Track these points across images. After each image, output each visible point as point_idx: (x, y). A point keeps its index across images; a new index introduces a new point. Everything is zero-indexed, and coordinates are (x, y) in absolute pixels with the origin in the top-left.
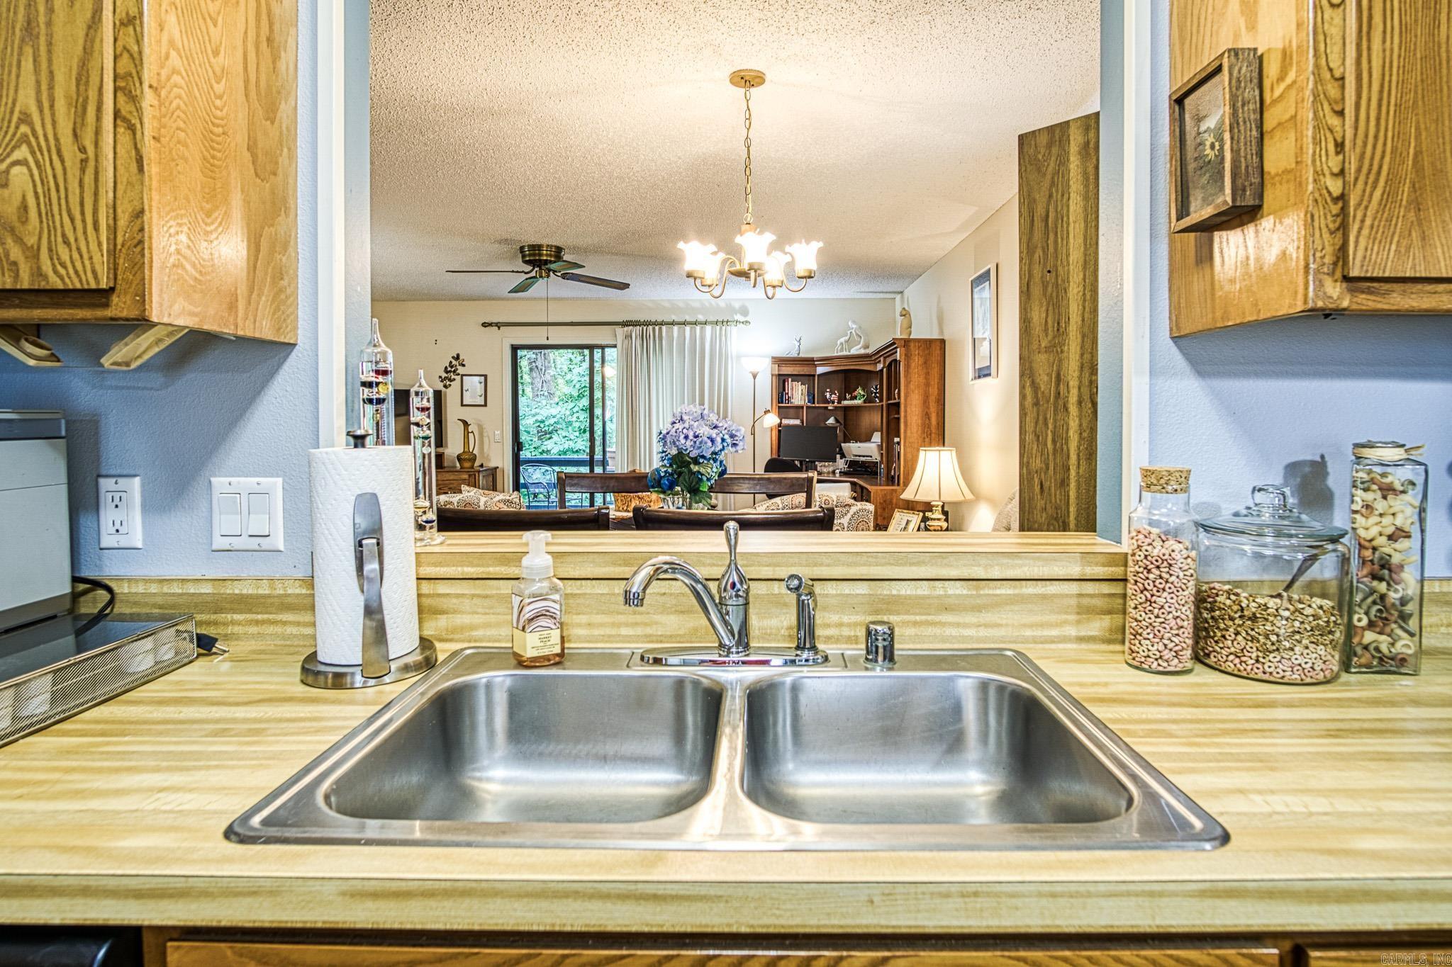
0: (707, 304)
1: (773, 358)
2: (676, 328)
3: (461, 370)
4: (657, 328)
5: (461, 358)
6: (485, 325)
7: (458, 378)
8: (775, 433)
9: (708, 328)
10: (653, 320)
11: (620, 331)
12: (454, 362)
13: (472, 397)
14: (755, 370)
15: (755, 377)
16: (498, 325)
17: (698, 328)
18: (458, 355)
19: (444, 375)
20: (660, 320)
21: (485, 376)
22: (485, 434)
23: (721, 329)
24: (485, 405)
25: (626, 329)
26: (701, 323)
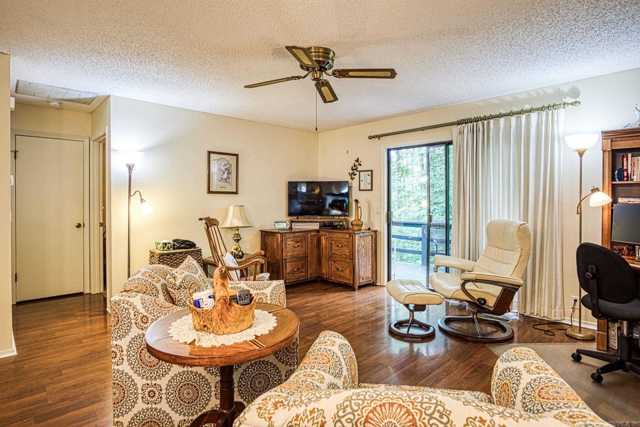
0: (534, 94)
1: (603, 133)
2: (502, 120)
3: (360, 168)
4: (485, 122)
5: (359, 160)
6: (371, 137)
7: (358, 173)
8: (607, 213)
9: (534, 116)
10: (482, 116)
11: (456, 129)
12: (356, 164)
13: (365, 185)
14: (581, 147)
15: (581, 154)
16: (379, 137)
17: (524, 117)
18: (358, 159)
19: (351, 172)
20: (488, 115)
21: (372, 171)
22: (372, 209)
23: (547, 115)
24: (372, 190)
25: (459, 126)
26: (527, 111)
